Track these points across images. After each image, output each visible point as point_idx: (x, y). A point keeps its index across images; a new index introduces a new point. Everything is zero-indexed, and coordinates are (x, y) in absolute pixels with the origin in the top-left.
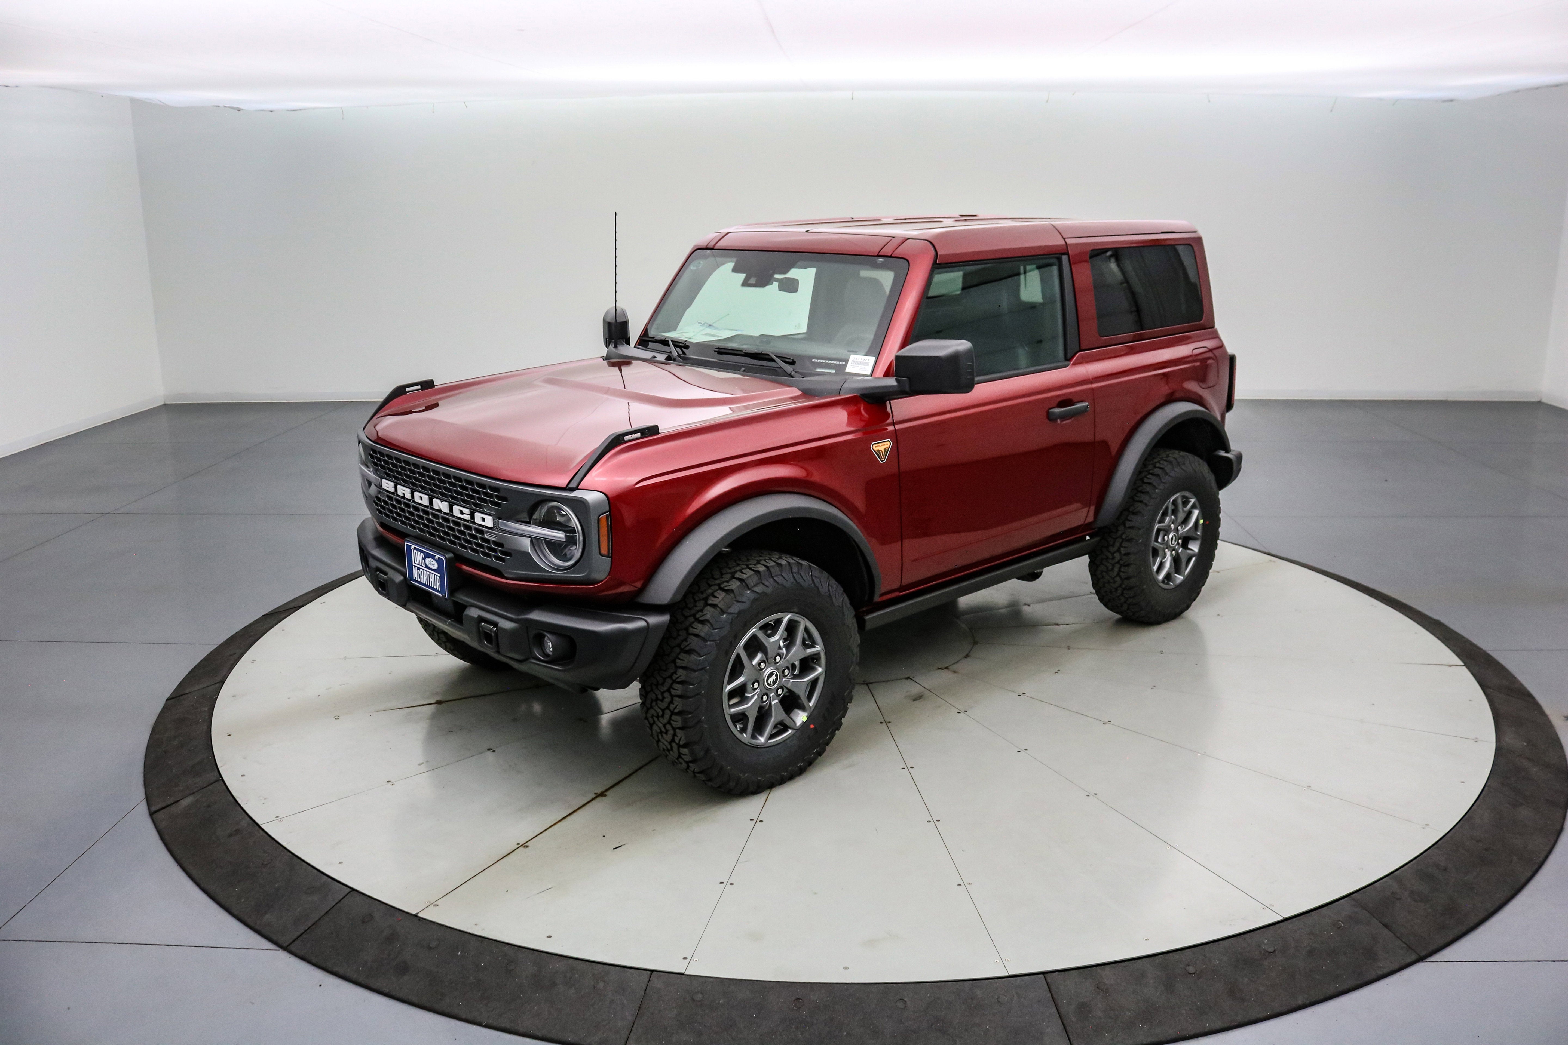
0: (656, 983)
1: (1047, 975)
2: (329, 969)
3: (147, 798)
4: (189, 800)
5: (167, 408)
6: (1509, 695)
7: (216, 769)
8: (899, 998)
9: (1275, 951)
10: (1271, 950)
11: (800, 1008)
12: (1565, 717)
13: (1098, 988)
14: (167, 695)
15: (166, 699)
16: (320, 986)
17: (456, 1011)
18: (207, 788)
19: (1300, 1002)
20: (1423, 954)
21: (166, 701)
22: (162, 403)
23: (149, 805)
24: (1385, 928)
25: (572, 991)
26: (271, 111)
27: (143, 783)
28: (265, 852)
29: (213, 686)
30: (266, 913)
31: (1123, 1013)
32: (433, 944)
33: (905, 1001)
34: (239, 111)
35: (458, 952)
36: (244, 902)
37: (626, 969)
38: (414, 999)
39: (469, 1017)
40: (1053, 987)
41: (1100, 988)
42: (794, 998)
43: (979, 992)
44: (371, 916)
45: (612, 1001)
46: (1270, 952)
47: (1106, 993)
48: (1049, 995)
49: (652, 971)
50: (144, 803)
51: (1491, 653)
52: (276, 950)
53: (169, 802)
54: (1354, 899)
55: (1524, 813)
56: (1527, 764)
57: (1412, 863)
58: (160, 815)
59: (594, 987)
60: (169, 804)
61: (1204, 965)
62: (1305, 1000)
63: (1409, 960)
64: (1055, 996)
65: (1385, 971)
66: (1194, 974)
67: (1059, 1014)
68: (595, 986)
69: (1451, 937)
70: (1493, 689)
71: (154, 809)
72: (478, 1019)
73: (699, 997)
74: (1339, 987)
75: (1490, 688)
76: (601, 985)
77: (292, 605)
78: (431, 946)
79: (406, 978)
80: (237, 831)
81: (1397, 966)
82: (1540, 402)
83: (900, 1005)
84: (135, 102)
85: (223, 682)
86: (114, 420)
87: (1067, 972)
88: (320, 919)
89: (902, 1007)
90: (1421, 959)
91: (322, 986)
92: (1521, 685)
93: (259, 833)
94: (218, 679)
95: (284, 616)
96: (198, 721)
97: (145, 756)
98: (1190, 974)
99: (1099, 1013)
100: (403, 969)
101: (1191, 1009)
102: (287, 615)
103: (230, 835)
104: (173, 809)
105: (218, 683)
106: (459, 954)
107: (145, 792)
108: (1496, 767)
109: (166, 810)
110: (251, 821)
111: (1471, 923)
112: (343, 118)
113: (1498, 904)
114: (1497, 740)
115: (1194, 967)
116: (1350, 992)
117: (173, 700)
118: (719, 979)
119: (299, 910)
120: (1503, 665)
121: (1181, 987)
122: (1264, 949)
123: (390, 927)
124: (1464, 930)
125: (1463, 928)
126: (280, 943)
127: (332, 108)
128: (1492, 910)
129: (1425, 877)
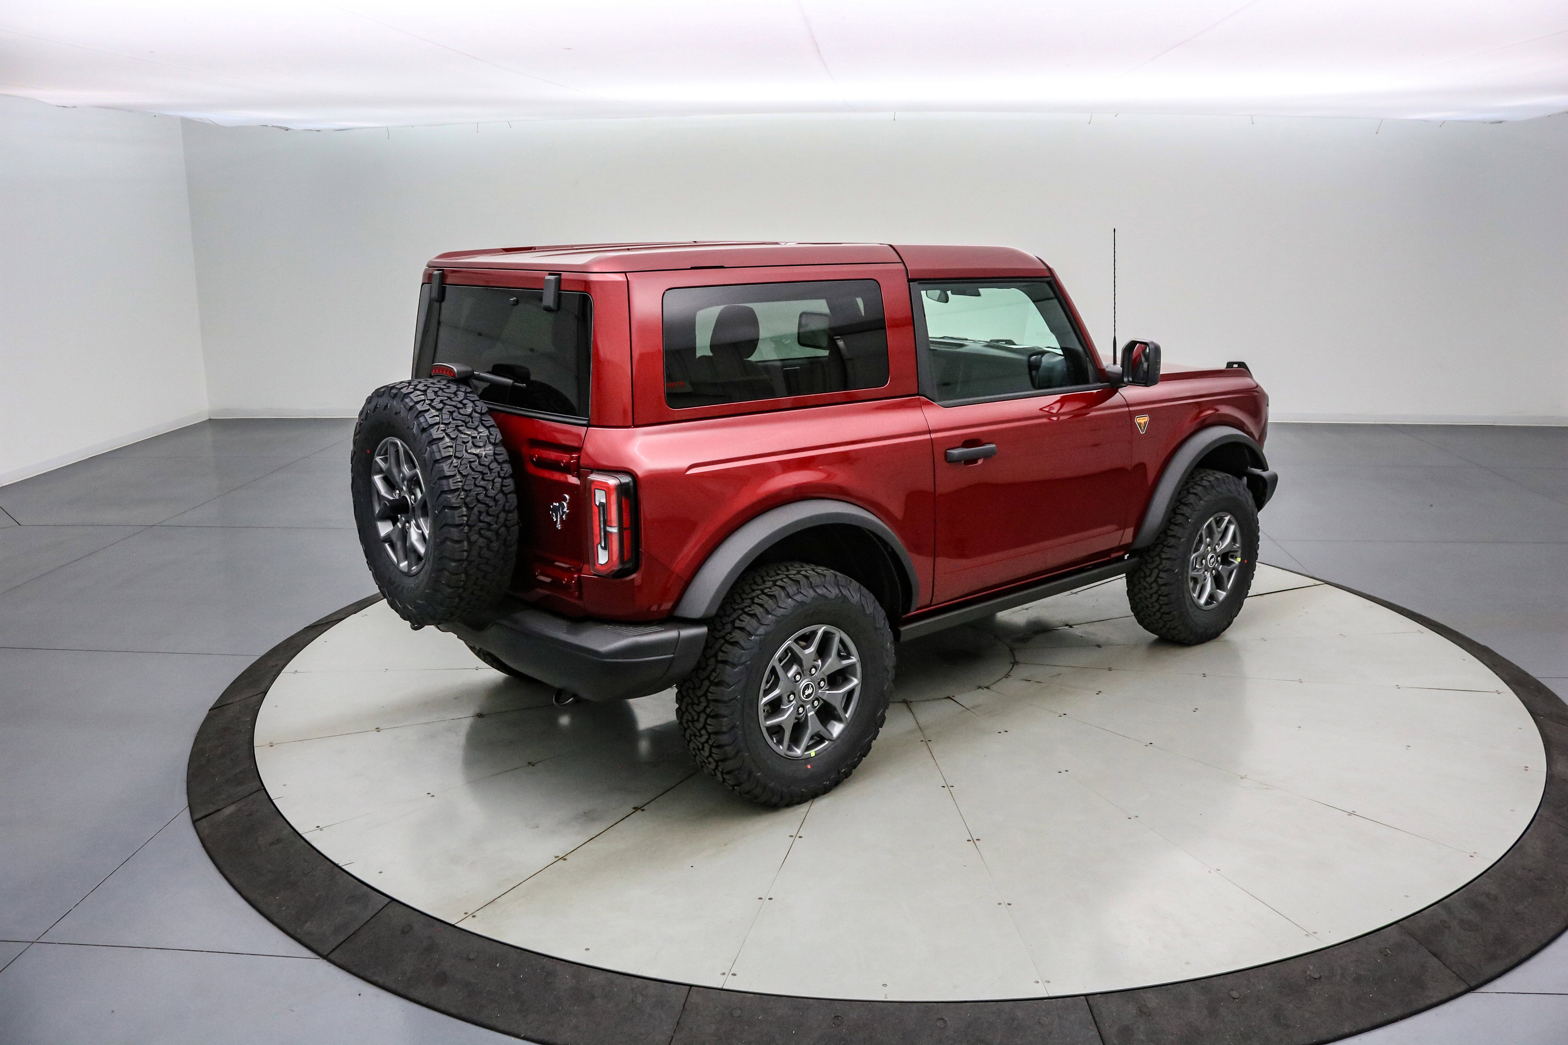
0: (695, 998)
1: (1087, 997)
2: (368, 979)
3: (190, 806)
4: (231, 809)
5: (212, 423)
6: (1561, 723)
7: (259, 778)
8: (940, 1017)
9: (1320, 977)
10: (1317, 976)
11: (839, 1025)
13: (1140, 1011)
14: (211, 705)
15: (210, 708)
16: (360, 995)
17: (494, 1023)
18: (250, 797)
19: (1347, 1030)
20: (1473, 984)
21: (209, 710)
22: (208, 418)
23: (192, 813)
24: (1434, 957)
25: (610, 1004)
26: (318, 131)
27: (185, 791)
28: (305, 860)
29: (255, 697)
30: (306, 922)
31: (1166, 1038)
32: (472, 956)
33: (945, 1020)
34: (287, 130)
36: (284, 910)
37: (664, 984)
38: (453, 1011)
39: (507, 1029)
40: (1095, 1010)
41: (1143, 1012)
42: (833, 1016)
43: (1020, 1014)
44: (411, 927)
45: (650, 1015)
46: (1315, 979)
47: (1149, 1016)
48: (1091, 1017)
49: (691, 986)
50: (187, 811)
51: (1539, 680)
52: (317, 959)
53: (211, 811)
54: (1401, 927)
57: (1460, 892)
58: (204, 823)
60: (212, 812)
61: (1249, 990)
62: (1351, 1028)
63: (1459, 990)
64: (1096, 1019)
65: (1435, 1000)
66: (1238, 999)
67: (1101, 1036)
68: (634, 1000)
69: (1503, 968)
70: (1543, 717)
71: (197, 817)
72: (516, 1032)
73: (737, 1013)
74: (1386, 1016)
75: (1540, 715)
76: (640, 1000)
77: (335, 618)
78: (470, 957)
79: (444, 989)
80: (279, 841)
81: (1446, 996)
83: (940, 1024)
84: (186, 122)
85: (265, 693)
86: (160, 434)
87: (1109, 995)
88: (359, 929)
89: (942, 1026)
90: (1471, 989)
91: (361, 993)
93: (300, 842)
94: (263, 688)
95: (326, 628)
96: (241, 730)
97: (188, 764)
98: (1234, 998)
99: (1142, 1037)
100: (442, 979)
101: (1234, 1035)
102: (328, 628)
103: (272, 844)
104: (216, 817)
105: (260, 693)
106: (498, 965)
107: (188, 800)
108: (1547, 795)
109: (208, 818)
110: (292, 830)
111: (1525, 951)
112: (389, 138)
113: (1551, 934)
114: (1548, 768)
115: (1238, 992)
116: (1398, 1021)
117: (216, 710)
118: (758, 995)
119: (339, 919)
120: (1553, 693)
121: (1224, 1012)
122: (1310, 975)
123: (430, 937)
124: (1516, 961)
125: (1515, 959)
126: (320, 951)
127: (378, 127)
128: (1544, 941)
129: (1476, 905)
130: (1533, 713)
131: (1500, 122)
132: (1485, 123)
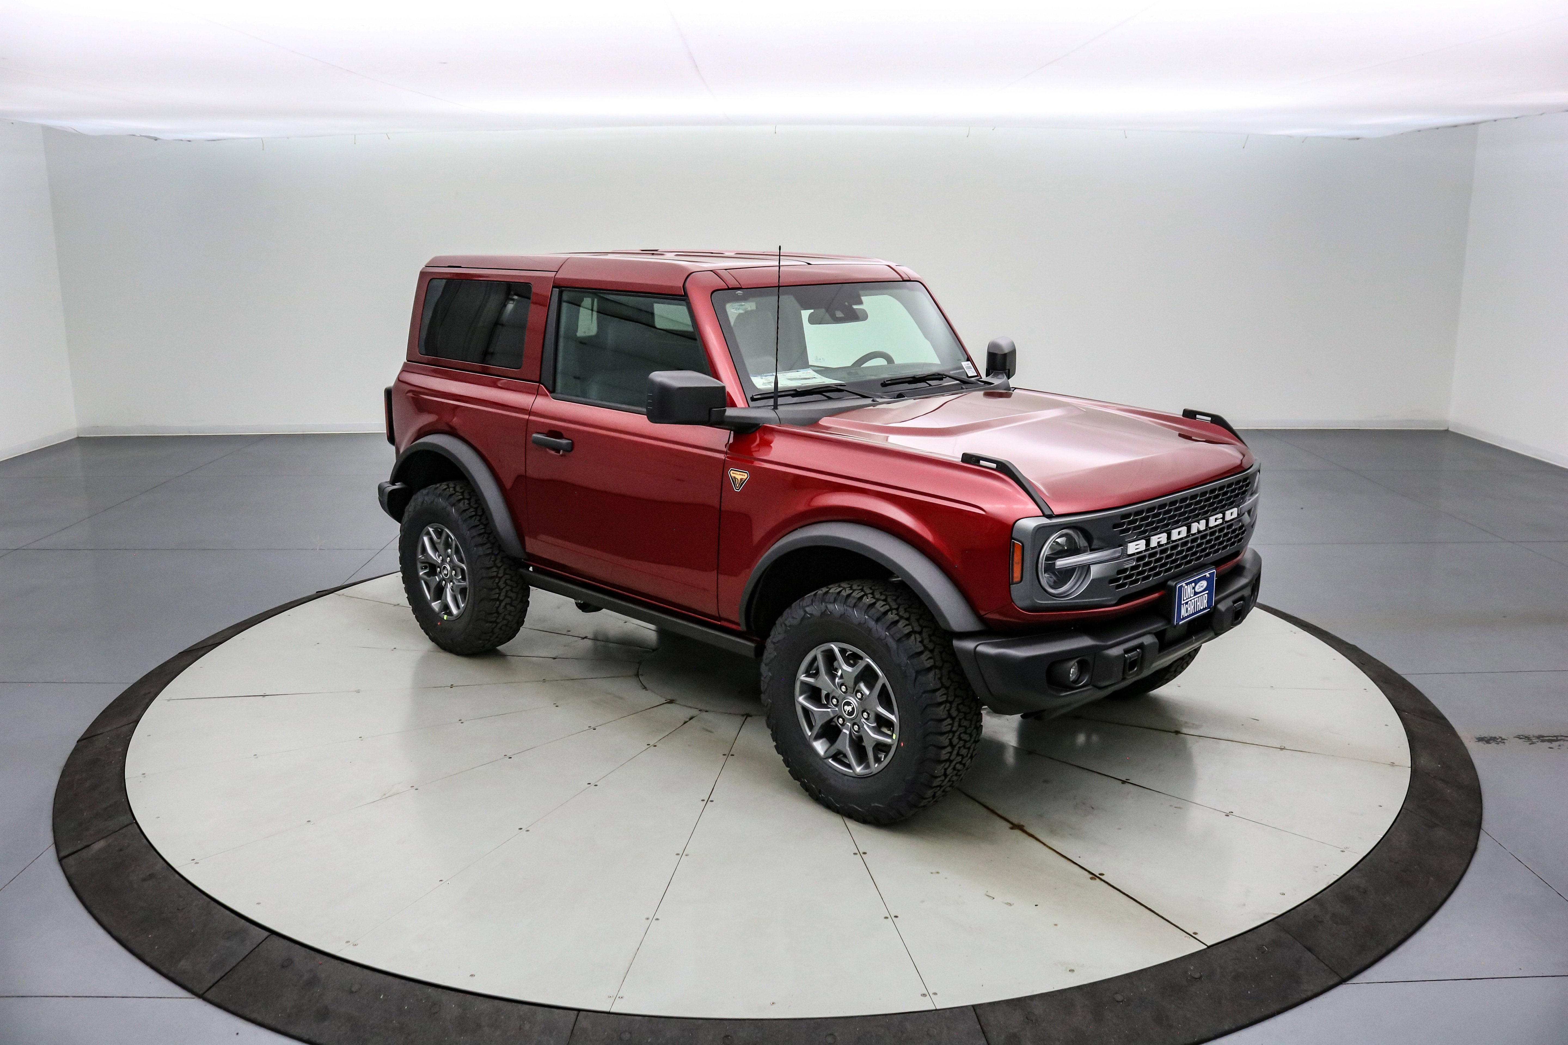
0: (584, 1023)
1: (975, 1008)
2: (248, 1017)
3: (56, 843)
4: (101, 844)
5: (81, 441)
6: (1424, 719)
7: (130, 813)
8: (829, 1033)
9: (1201, 977)
10: (1197, 975)
12: (1477, 739)
13: (1027, 1018)
14: (79, 736)
15: (77, 739)
16: (237, 1034)
18: (120, 831)
19: (1227, 1028)
20: (1345, 976)
21: (77, 742)
22: (76, 436)
23: (58, 851)
24: (1309, 952)
25: (498, 1033)
26: (189, 141)
27: (51, 828)
28: (180, 896)
29: (127, 727)
30: (180, 960)
32: (355, 988)
33: (835, 1036)
34: (156, 140)
35: (381, 996)
36: (157, 948)
37: (553, 1009)
40: (982, 1019)
41: (1030, 1019)
42: (723, 1035)
43: (908, 1026)
44: (291, 961)
46: (1196, 978)
47: (1035, 1023)
48: (979, 1027)
49: (579, 1010)
50: (53, 849)
51: (1404, 676)
52: (192, 998)
53: (79, 847)
54: (1277, 923)
55: (1439, 833)
56: (1440, 785)
57: (1333, 886)
58: (70, 861)
59: (520, 1029)
61: (1132, 992)
62: (1231, 1025)
63: (1331, 983)
64: (984, 1029)
65: (1309, 994)
66: (1122, 1002)
68: (521, 1027)
69: (1372, 958)
70: (1408, 713)
71: (62, 854)
73: (626, 1036)
74: (1265, 1011)
75: (1405, 711)
76: (527, 1027)
77: (211, 642)
78: (353, 990)
79: (326, 1023)
80: (151, 876)
81: (1320, 989)
82: (1447, 431)
83: (830, 1040)
84: (48, 130)
85: (137, 722)
86: (25, 453)
87: (996, 1005)
88: (237, 965)
90: (1343, 981)
91: (239, 1032)
92: (1435, 707)
93: (174, 876)
94: (134, 717)
95: (203, 652)
96: (111, 762)
97: (54, 799)
98: (1118, 1002)
100: (323, 1014)
102: (208, 651)
103: (144, 880)
104: (84, 854)
105: (132, 722)
106: (381, 997)
107: (55, 837)
108: (1412, 789)
109: (76, 855)
110: (165, 865)
111: (1391, 944)
112: (263, 149)
113: (1416, 924)
114: (1413, 762)
115: (1122, 995)
116: (1275, 1016)
117: (85, 741)
118: (647, 1018)
119: (215, 955)
120: (1417, 689)
121: (1109, 1016)
122: (1191, 975)
123: (311, 970)
124: (1384, 951)
125: (1383, 950)
126: (196, 990)
127: (249, 138)
128: (1410, 931)
129: (1346, 899)
130: (1398, 709)
131: (1358, 139)
132: (1344, 139)
